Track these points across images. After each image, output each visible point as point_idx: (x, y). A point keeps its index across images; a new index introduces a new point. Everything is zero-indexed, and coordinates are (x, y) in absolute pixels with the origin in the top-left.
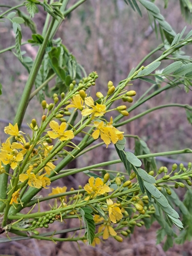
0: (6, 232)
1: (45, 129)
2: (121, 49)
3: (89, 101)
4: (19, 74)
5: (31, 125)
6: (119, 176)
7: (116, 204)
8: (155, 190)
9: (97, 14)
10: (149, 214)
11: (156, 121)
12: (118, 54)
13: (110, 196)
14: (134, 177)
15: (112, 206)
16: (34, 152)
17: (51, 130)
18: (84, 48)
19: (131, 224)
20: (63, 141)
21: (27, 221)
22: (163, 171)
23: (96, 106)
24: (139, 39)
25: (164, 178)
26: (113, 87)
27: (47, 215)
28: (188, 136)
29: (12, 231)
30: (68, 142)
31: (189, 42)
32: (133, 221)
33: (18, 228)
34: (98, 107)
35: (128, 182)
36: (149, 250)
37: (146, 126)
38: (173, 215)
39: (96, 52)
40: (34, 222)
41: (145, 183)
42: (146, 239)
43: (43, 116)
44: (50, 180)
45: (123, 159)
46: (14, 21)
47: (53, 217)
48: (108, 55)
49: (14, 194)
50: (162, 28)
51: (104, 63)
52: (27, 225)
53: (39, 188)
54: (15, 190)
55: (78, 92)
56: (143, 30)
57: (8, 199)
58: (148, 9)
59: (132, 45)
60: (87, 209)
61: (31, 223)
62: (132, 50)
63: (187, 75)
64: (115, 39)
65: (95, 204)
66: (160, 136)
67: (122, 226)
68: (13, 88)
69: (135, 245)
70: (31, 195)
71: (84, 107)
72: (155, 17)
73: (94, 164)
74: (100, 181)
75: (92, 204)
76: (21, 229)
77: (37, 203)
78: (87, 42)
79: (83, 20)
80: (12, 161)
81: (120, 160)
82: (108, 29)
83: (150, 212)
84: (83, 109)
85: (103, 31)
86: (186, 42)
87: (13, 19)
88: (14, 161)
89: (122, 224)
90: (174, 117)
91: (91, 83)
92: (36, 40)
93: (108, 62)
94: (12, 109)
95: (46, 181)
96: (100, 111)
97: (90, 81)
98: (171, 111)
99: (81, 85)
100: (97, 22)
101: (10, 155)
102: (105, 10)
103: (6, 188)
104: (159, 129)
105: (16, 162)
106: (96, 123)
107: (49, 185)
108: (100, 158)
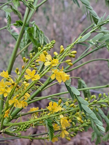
0: (2, 133)
1: (24, 73)
2: (66, 29)
3: (49, 57)
4: (8, 43)
5: (16, 71)
6: (68, 101)
7: (65, 117)
8: (88, 109)
9: (53, 9)
10: (87, 124)
11: (86, 70)
12: (65, 32)
13: (62, 113)
14: (76, 101)
15: (63, 119)
16: (18, 87)
17: (27, 74)
18: (45, 28)
19: (76, 130)
20: (35, 81)
21: (14, 127)
22: (93, 98)
23: (53, 60)
24: (77, 23)
25: (94, 102)
26: (63, 48)
27: (26, 124)
28: (105, 78)
29: (5, 132)
30: (37, 81)
31: (108, 22)
32: (77, 128)
33: (9, 131)
34: (54, 60)
35: (73, 104)
36: (82, 142)
37: (81, 72)
38: (99, 124)
39: (52, 31)
40: (18, 128)
41: (82, 105)
42: (81, 136)
43: (23, 66)
44: (27, 103)
45: (70, 91)
46: (6, 11)
47: (29, 125)
48: (59, 33)
49: (6, 112)
50: (91, 14)
51: (57, 37)
52: (14, 130)
53: (21, 108)
54: (7, 109)
55: (43, 52)
56: (79, 18)
57: (3, 114)
58: (83, 3)
59: (72, 27)
60: (49, 120)
61: (17, 128)
62: (73, 30)
63: (106, 41)
64: (63, 23)
65: (53, 117)
66: (89, 78)
67: (71, 131)
68: (5, 51)
69: (75, 140)
70: (17, 112)
71: (46, 60)
72: (87, 8)
73: (51, 94)
74: (56, 104)
75: (52, 117)
76: (11, 132)
77: (20, 117)
78: (47, 25)
79: (45, 12)
80: (5, 93)
81: (68, 92)
82: (59, 17)
83: (88, 123)
84: (46, 61)
85: (56, 19)
86: (106, 22)
87: (6, 10)
88: (6, 92)
89: (71, 130)
90: (97, 67)
91: (51, 46)
92: (19, 24)
93: (59, 37)
94: (5, 63)
95: (25, 104)
96: (55, 63)
97: (50, 45)
98: (95, 63)
99: (44, 48)
100: (53, 13)
101: (3, 89)
102: (58, 7)
103: (3, 108)
104: (88, 74)
105: (7, 93)
106: (53, 70)
107: (27, 106)
108: (55, 91)
